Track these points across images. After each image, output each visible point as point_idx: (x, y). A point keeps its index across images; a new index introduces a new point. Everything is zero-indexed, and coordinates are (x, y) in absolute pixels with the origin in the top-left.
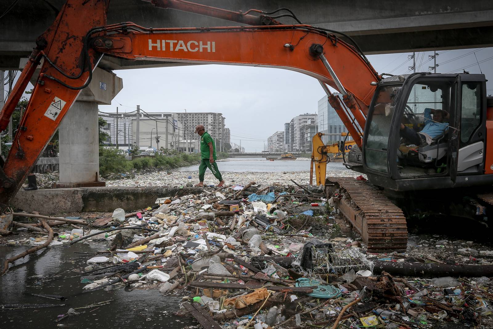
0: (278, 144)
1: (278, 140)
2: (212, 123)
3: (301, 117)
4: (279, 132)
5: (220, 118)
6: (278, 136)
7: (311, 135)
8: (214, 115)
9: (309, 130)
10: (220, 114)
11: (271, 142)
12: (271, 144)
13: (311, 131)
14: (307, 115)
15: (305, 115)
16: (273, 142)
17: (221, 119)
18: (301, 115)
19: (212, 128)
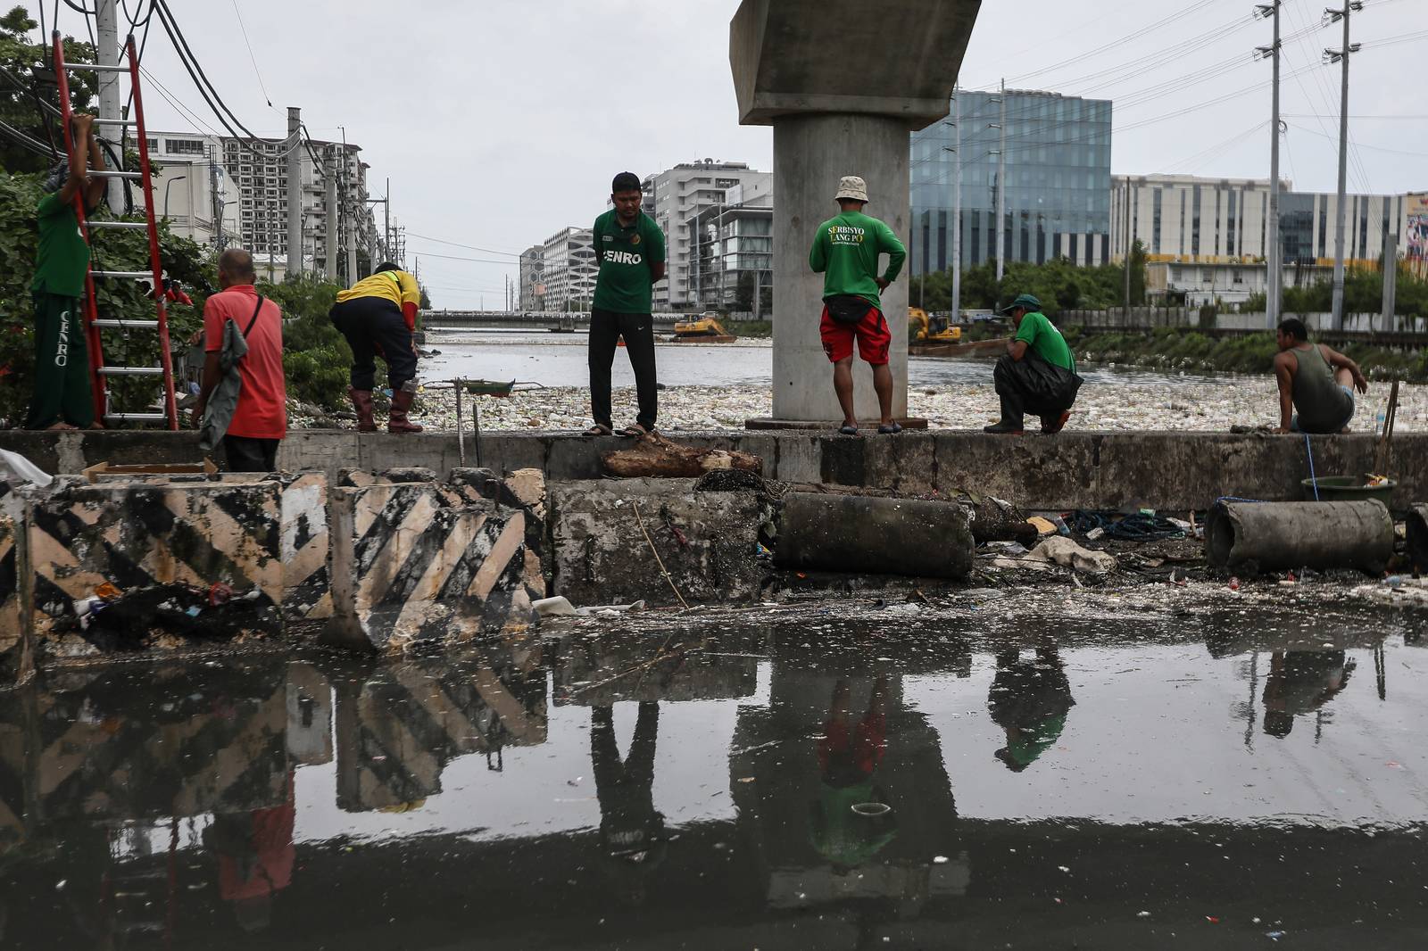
0: (573, 277)
1: (572, 263)
2: (316, 183)
3: (685, 176)
4: (573, 232)
5: (352, 164)
6: (571, 246)
7: (741, 247)
8: (326, 151)
9: (735, 228)
10: (354, 149)
11: (536, 272)
12: (534, 277)
13: (742, 230)
14: (708, 165)
15: (698, 166)
16: (547, 270)
17: (354, 170)
18: (681, 167)
19: (317, 205)
